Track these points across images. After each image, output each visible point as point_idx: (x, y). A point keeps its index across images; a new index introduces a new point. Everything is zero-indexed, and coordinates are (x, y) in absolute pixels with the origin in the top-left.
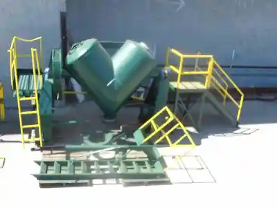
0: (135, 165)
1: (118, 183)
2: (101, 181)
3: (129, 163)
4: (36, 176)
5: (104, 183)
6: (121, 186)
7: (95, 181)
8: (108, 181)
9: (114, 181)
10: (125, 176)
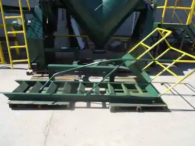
0: (124, 89)
1: (104, 107)
2: (84, 104)
3: (117, 86)
4: (6, 95)
5: (89, 107)
6: (107, 111)
7: (78, 104)
8: (93, 104)
9: (99, 104)
10: (112, 99)
